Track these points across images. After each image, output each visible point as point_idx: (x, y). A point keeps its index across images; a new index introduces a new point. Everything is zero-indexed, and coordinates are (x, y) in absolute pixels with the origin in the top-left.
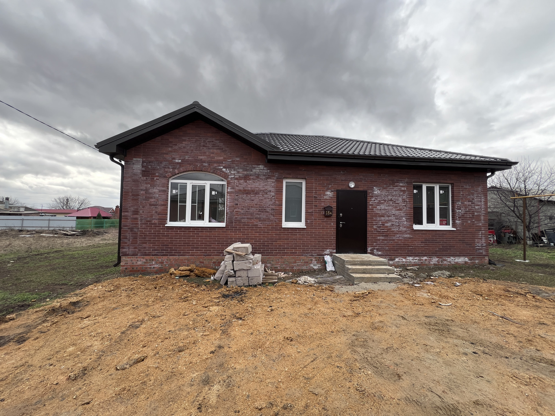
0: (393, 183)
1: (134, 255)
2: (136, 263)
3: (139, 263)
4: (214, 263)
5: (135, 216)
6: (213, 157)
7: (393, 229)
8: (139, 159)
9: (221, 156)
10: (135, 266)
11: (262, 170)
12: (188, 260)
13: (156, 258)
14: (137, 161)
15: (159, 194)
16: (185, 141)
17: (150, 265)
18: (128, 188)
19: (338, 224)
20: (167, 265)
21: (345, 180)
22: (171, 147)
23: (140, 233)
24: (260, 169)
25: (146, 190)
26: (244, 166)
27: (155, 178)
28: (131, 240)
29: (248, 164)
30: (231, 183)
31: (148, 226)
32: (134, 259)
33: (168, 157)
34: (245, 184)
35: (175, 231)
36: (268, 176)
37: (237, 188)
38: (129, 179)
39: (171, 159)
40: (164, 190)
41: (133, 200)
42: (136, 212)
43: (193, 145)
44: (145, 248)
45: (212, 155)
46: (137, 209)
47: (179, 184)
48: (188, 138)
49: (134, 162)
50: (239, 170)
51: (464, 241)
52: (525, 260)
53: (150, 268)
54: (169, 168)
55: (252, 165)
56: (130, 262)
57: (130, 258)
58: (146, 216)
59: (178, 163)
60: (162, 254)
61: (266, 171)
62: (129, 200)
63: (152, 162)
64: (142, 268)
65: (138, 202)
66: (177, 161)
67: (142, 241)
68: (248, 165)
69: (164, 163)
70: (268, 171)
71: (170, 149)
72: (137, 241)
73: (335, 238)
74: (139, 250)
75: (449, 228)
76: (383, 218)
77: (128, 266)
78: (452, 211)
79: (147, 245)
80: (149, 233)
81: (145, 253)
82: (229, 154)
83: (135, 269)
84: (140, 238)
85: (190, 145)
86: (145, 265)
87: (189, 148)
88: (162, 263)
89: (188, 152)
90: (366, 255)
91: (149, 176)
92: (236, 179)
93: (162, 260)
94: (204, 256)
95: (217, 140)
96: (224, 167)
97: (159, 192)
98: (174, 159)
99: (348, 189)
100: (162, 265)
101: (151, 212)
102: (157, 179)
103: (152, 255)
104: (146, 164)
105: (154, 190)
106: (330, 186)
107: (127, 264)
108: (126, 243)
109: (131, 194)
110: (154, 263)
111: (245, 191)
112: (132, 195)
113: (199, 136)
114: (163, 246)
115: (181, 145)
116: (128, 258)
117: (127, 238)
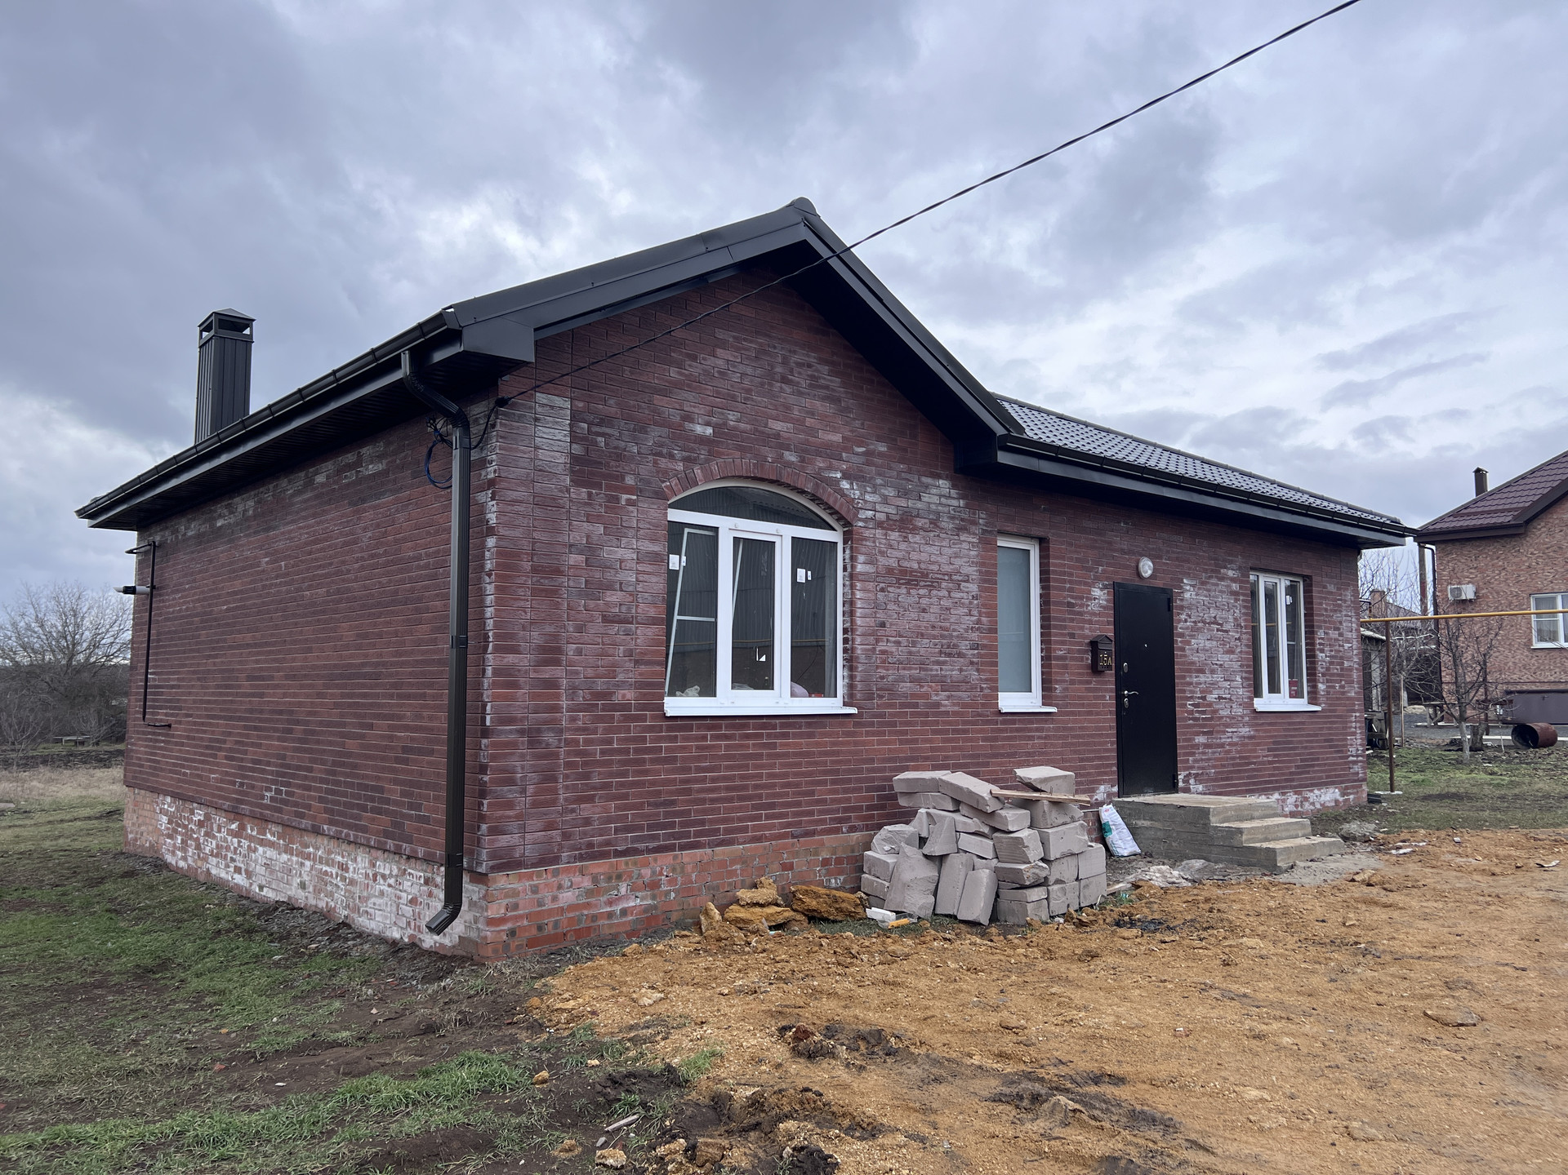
0: (1215, 571)
1: (547, 859)
2: (555, 899)
3: (567, 897)
5: (548, 672)
6: (812, 432)
7: (1221, 712)
8: (558, 401)
9: (835, 430)
10: (550, 912)
11: (944, 496)
12: (743, 860)
13: (631, 868)
14: (552, 407)
15: (638, 572)
16: (724, 345)
17: (610, 903)
18: (517, 533)
19: (1119, 697)
20: (673, 895)
21: (1130, 552)
22: (680, 366)
23: (568, 753)
24: (941, 494)
25: (590, 550)
26: (899, 477)
27: (625, 497)
28: (531, 789)
29: (909, 471)
30: (866, 539)
31: (601, 719)
32: (543, 878)
33: (668, 407)
34: (903, 546)
35: (697, 739)
36: (962, 520)
37: (882, 561)
38: (521, 493)
39: (678, 419)
40: (657, 554)
41: (535, 592)
42: (550, 653)
43: (749, 371)
44: (587, 822)
45: (809, 421)
46: (555, 637)
47: (687, 530)
48: (734, 337)
49: (539, 409)
50: (886, 493)
51: (1332, 740)
52: (1392, 791)
53: (610, 915)
54: (671, 456)
55: (921, 475)
56: (530, 895)
57: (530, 877)
58: (590, 672)
59: (702, 440)
60: (652, 845)
61: (955, 503)
62: (521, 592)
63: (606, 421)
64: (579, 921)
65: (557, 606)
66: (699, 429)
67: (574, 788)
68: (908, 476)
69: (655, 434)
70: (962, 502)
71: (673, 373)
72: (555, 791)
73: (1115, 746)
74: (566, 836)
75: (1301, 705)
76: (1202, 678)
77: (520, 917)
78: (1307, 657)
79: (597, 810)
80: (603, 752)
81: (590, 845)
82: (857, 423)
83: (549, 930)
84: (566, 777)
85: (741, 368)
86: (588, 905)
87: (736, 378)
88: (654, 885)
89: (733, 398)
90: (1176, 795)
91: (599, 486)
92: (880, 525)
93: (654, 873)
95: (822, 361)
96: (846, 476)
97: (639, 561)
98: (689, 418)
99: (1137, 582)
100: (654, 897)
101: (611, 652)
102: (630, 503)
103: (618, 854)
104: (586, 425)
105: (620, 553)
106: (1100, 568)
107: (516, 907)
108: (510, 805)
109: (527, 565)
110: (623, 890)
111: (904, 571)
112: (535, 570)
113: (770, 337)
114: (657, 805)
115: (711, 361)
116: (520, 877)
117: (511, 782)
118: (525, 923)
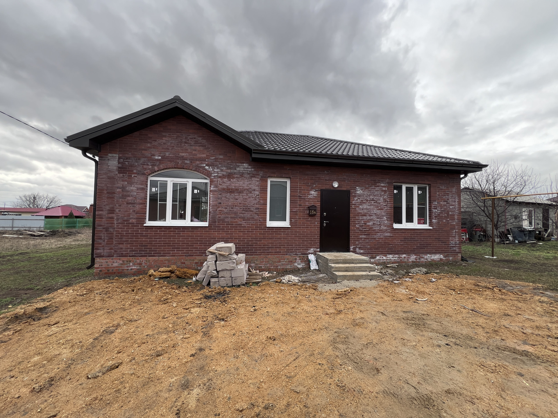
0: (375, 183)
1: (110, 256)
2: (112, 265)
3: (115, 265)
4: (196, 263)
5: (111, 215)
6: (195, 155)
7: (374, 228)
8: (115, 155)
9: (203, 154)
10: (111, 267)
11: (246, 168)
12: (168, 260)
13: (133, 260)
14: (113, 157)
15: (137, 192)
16: (165, 136)
17: (128, 267)
18: (103, 185)
19: (322, 223)
20: (146, 267)
21: (329, 180)
22: (151, 143)
23: (116, 233)
24: (245, 167)
25: (123, 188)
26: (228, 164)
27: (133, 175)
28: (106, 241)
29: (232, 162)
30: (214, 181)
31: (126, 226)
32: (109, 260)
33: (147, 154)
34: (229, 182)
35: (154, 231)
36: (253, 174)
37: (221, 186)
38: (104, 176)
39: (150, 156)
40: (143, 188)
41: (108, 198)
42: (112, 211)
43: (173, 142)
44: (121, 249)
45: (194, 152)
46: (113, 208)
47: (159, 182)
48: (169, 134)
49: (110, 157)
50: (223, 169)
51: (440, 239)
52: (493, 256)
53: (128, 270)
54: (148, 165)
55: (236, 163)
56: (105, 263)
57: (106, 259)
58: (123, 215)
59: (158, 160)
60: (140, 255)
61: (250, 170)
62: (104, 198)
63: (129, 158)
64: (119, 270)
65: (114, 201)
66: (156, 158)
67: (118, 241)
68: (231, 164)
69: (142, 160)
70: (253, 169)
71: (149, 145)
72: (113, 241)
73: (319, 237)
74: (115, 251)
75: (426, 226)
76: (365, 218)
77: (103, 268)
78: (429, 211)
79: (125, 246)
80: (126, 233)
81: (122, 254)
82: (212, 151)
83: (111, 271)
84: (116, 238)
85: (171, 141)
86: (121, 267)
87: (169, 144)
88: (140, 264)
89: (168, 149)
90: (348, 253)
91: (126, 173)
92: (220, 177)
93: (140, 261)
94: (185, 256)
95: (199, 137)
96: (207, 165)
97: (137, 190)
98: (154, 155)
99: (332, 189)
100: (140, 267)
101: (129, 211)
102: (134, 176)
103: (130, 256)
104: (122, 160)
105: (132, 188)
106: (314, 185)
107: (102, 265)
108: (100, 244)
109: (105, 192)
110: (131, 264)
111: (229, 189)
112: (108, 193)
113: (181, 133)
114: (142, 246)
115: (161, 141)
116: (103, 259)
117: (101, 239)
118: (104, 269)
